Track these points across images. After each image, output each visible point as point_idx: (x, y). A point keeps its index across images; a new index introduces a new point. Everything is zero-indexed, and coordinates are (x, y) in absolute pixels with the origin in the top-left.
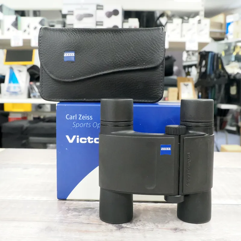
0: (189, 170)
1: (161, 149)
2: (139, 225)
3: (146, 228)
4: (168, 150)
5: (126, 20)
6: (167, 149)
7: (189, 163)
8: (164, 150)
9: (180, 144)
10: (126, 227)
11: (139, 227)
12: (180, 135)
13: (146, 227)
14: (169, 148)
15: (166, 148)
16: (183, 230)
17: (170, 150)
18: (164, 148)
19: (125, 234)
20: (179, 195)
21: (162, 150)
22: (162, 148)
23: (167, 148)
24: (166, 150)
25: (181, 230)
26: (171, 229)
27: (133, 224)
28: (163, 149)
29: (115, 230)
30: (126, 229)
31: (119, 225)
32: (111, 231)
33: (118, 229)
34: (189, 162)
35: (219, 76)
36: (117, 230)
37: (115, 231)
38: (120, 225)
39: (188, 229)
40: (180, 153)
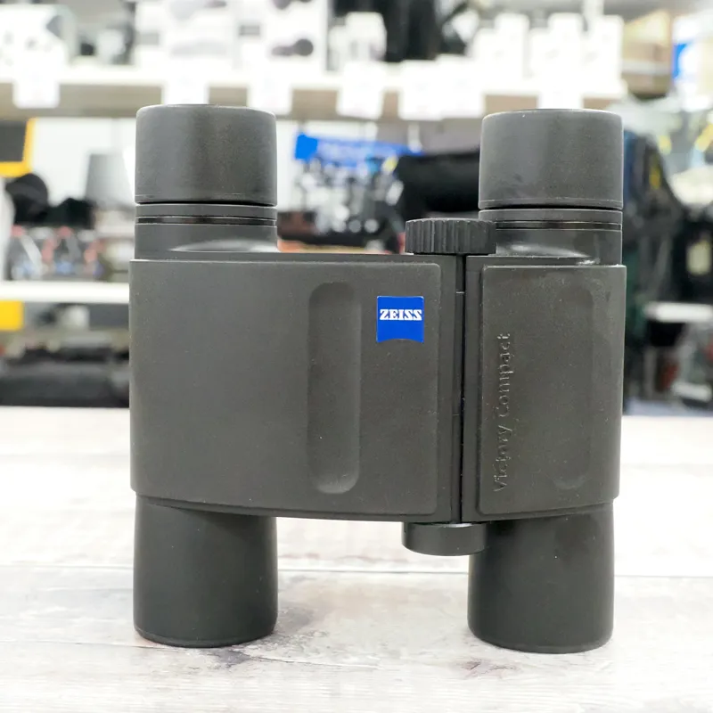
0: (506, 411)
1: (380, 315)
2: (317, 652)
3: (344, 660)
4: (410, 318)
5: (339, 19)
6: (404, 315)
7: (506, 381)
8: (391, 318)
9: (464, 296)
10: (260, 659)
11: (315, 659)
12: (464, 257)
13: (346, 658)
14: (415, 312)
15: (401, 311)
16: (504, 668)
17: (419, 318)
18: (391, 311)
19: (251, 683)
20: (461, 523)
21: (382, 318)
22: (386, 311)
23: (407, 312)
24: (401, 318)
25: (498, 668)
26: (454, 665)
27: (291, 647)
28: (388, 315)
29: (209, 668)
30: (257, 664)
31: (230, 649)
32: (190, 673)
33: (224, 664)
34: (506, 375)
35: (652, 211)
36: (217, 668)
37: (210, 673)
38: (236, 649)
39: (525, 666)
40: (468, 335)
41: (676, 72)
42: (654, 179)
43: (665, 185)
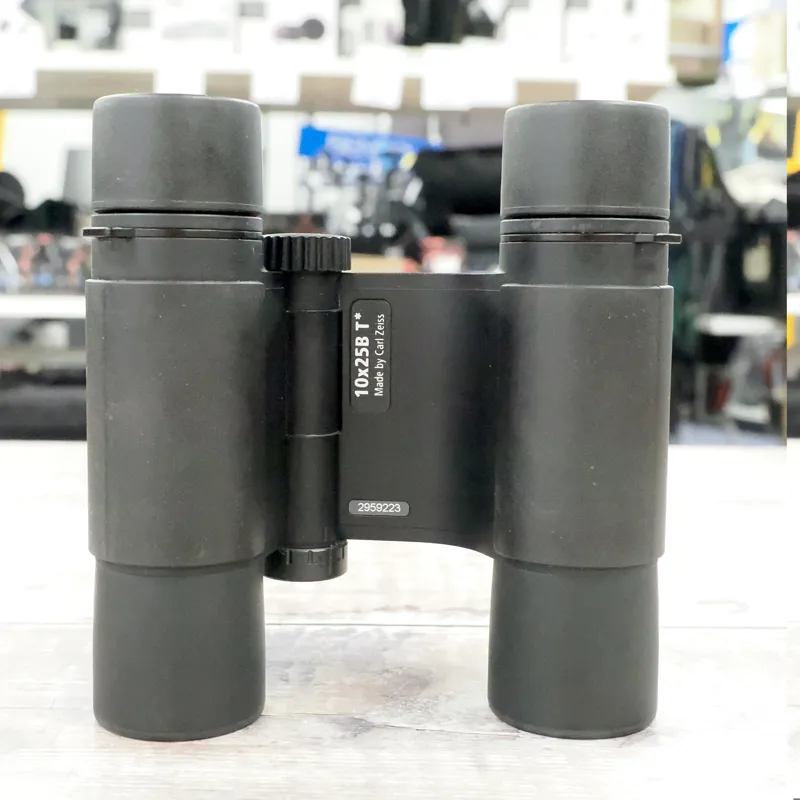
2: (448, 718)
3: (479, 727)
10: (387, 727)
13: (480, 724)
19: (385, 754)
27: (417, 713)
29: (334, 738)
30: (385, 733)
32: (314, 744)
33: (348, 733)
35: (704, 212)
37: (336, 744)
38: (359, 717)
41: (725, 55)
42: (707, 177)
43: (718, 182)
